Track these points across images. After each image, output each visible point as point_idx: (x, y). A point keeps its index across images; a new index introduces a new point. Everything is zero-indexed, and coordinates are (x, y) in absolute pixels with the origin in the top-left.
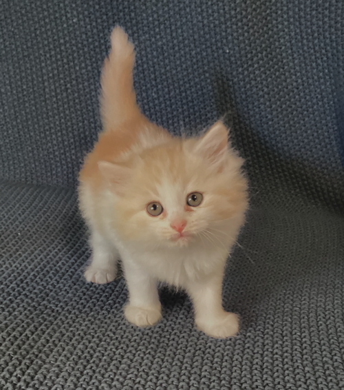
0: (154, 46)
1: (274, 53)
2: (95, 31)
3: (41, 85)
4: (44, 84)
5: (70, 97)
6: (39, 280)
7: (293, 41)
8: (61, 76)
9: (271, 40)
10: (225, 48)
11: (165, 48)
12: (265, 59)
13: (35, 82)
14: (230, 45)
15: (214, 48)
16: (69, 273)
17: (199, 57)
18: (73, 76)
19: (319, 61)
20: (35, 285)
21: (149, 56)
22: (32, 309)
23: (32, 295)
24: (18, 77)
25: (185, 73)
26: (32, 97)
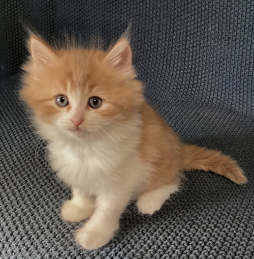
3: (185, 38)
4: (187, 37)
26: (178, 45)
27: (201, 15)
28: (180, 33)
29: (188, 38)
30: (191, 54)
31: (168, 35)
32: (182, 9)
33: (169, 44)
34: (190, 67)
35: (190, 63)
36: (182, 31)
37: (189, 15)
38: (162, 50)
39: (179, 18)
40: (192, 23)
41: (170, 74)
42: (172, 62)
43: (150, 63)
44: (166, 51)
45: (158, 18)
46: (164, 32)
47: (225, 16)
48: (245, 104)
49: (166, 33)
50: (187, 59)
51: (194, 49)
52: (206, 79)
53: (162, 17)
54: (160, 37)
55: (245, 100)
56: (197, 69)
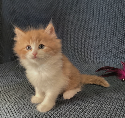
3: (81, 40)
26: (78, 42)
27: (86, 30)
28: (79, 38)
29: (82, 39)
30: (84, 45)
31: (74, 39)
32: (79, 29)
33: (75, 43)
34: (84, 50)
35: (84, 49)
36: (79, 37)
37: (81, 31)
38: (72, 45)
39: (78, 33)
40: (83, 34)
41: (76, 53)
42: (77, 49)
43: (68, 50)
44: (74, 45)
45: (70, 34)
46: (73, 38)
47: (95, 29)
48: (108, 62)
49: (73, 39)
50: (82, 47)
51: (85, 43)
52: (91, 54)
53: (71, 33)
54: (71, 40)
55: (108, 61)
56: (87, 51)
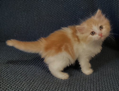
0: (63, 7)
1: (94, 8)
2: (48, 4)
5: (41, 21)
6: (34, 68)
7: (99, 5)
8: (39, 15)
9: (94, 5)
10: (82, 7)
11: (66, 8)
12: (92, 10)
13: (32, 17)
14: (83, 7)
15: (79, 7)
16: (42, 65)
17: (75, 10)
18: (42, 15)
19: (106, 10)
20: (33, 69)
21: (62, 10)
22: (32, 75)
23: (32, 71)
24: (27, 16)
25: (71, 14)
